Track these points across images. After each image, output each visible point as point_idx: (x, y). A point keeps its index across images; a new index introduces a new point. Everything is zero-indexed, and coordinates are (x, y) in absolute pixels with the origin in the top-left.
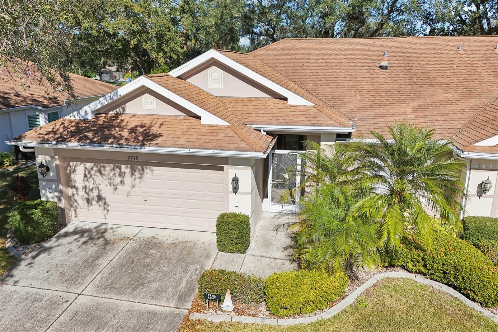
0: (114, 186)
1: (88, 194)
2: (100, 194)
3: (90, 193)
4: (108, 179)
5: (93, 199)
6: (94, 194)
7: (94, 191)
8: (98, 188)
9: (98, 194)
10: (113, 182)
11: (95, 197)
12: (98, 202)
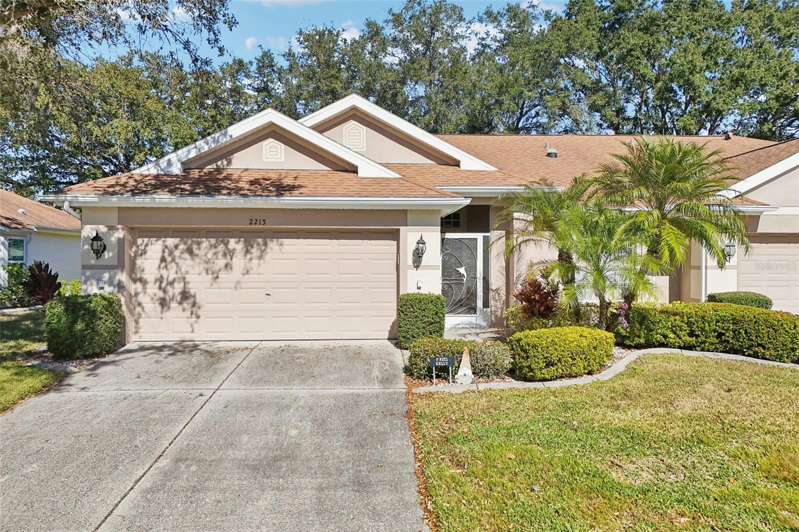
0: (213, 273)
1: (165, 291)
2: (187, 290)
3: (169, 288)
4: (202, 262)
5: (172, 299)
6: (175, 290)
7: (176, 285)
8: (184, 278)
9: (182, 290)
10: (212, 267)
11: (176, 294)
12: (180, 303)
